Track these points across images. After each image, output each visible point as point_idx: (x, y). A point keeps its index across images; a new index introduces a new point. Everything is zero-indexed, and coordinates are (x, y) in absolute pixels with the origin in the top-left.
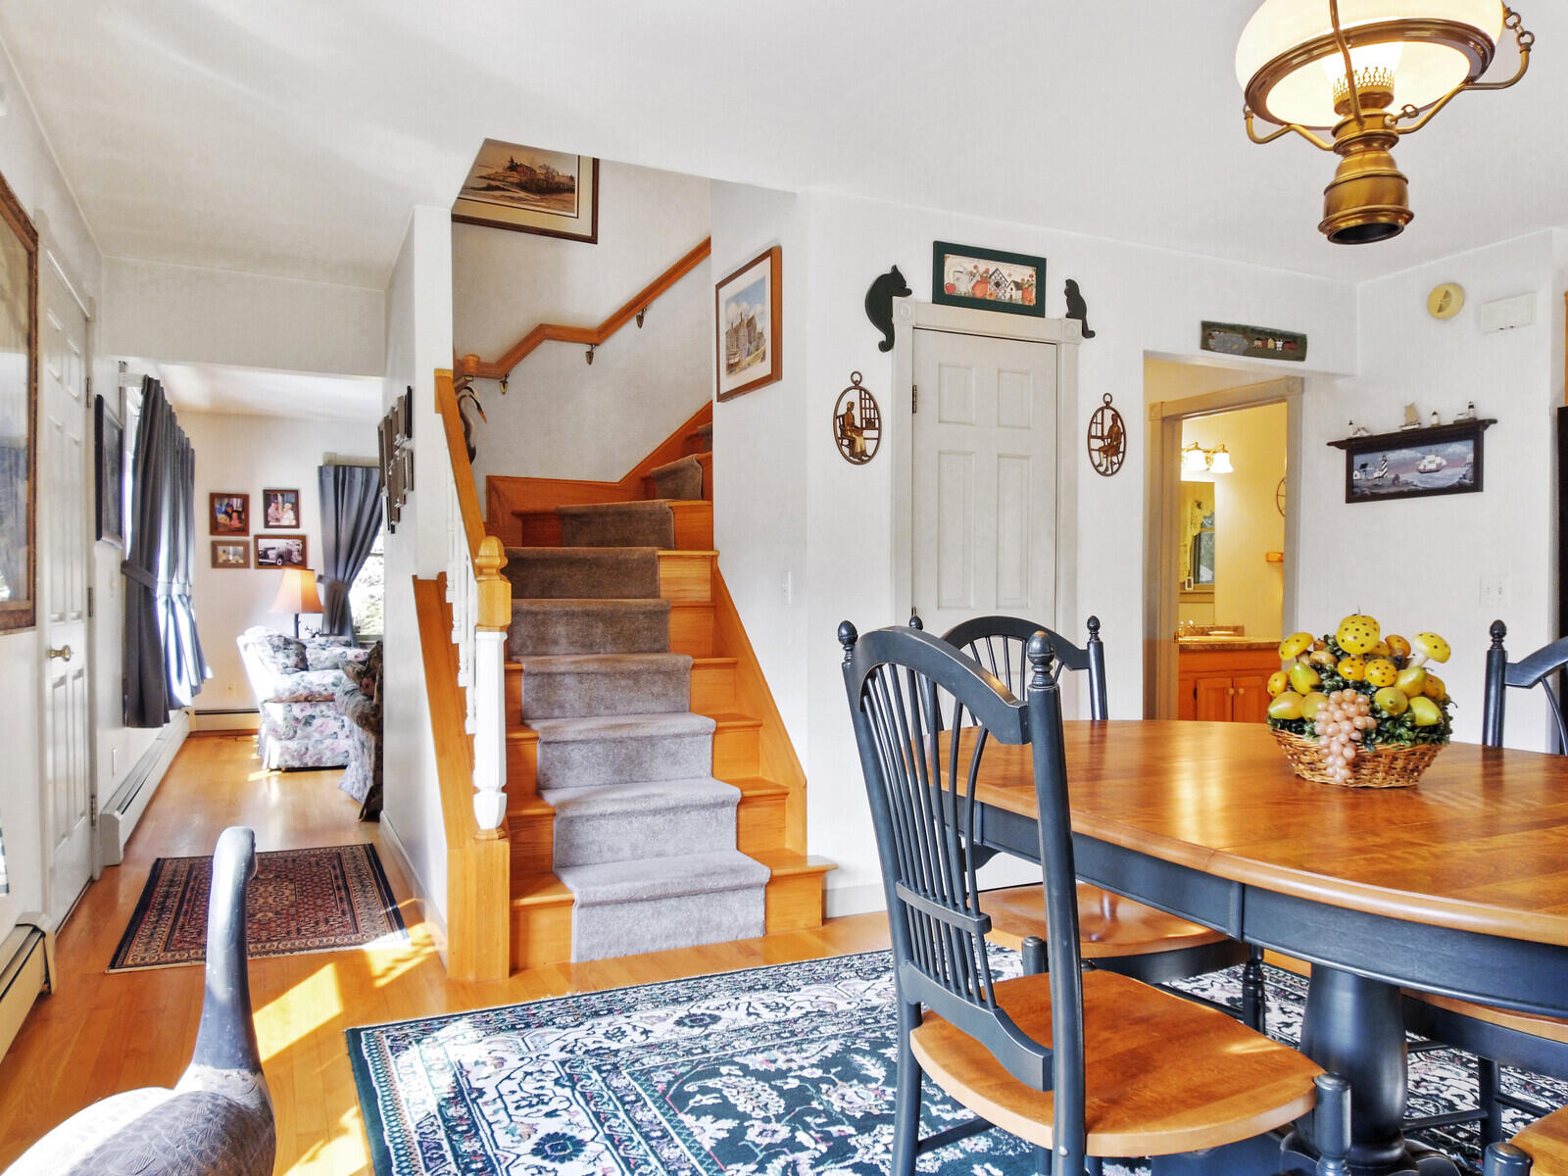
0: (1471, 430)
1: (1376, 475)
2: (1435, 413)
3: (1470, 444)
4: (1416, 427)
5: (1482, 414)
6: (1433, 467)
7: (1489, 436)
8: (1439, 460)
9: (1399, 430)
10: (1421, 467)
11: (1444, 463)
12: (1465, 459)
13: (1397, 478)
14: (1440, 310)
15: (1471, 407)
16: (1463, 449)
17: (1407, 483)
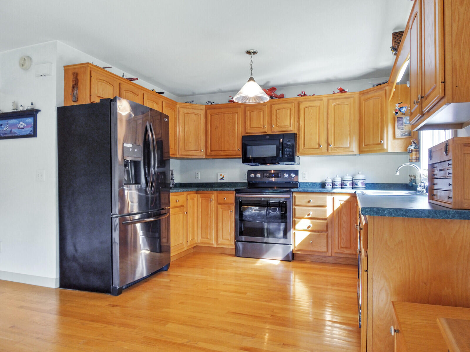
0: (32, 113)
2: (21, 106)
4: (16, 110)
6: (22, 127)
11: (25, 125)
14: (23, 66)
15: (32, 104)
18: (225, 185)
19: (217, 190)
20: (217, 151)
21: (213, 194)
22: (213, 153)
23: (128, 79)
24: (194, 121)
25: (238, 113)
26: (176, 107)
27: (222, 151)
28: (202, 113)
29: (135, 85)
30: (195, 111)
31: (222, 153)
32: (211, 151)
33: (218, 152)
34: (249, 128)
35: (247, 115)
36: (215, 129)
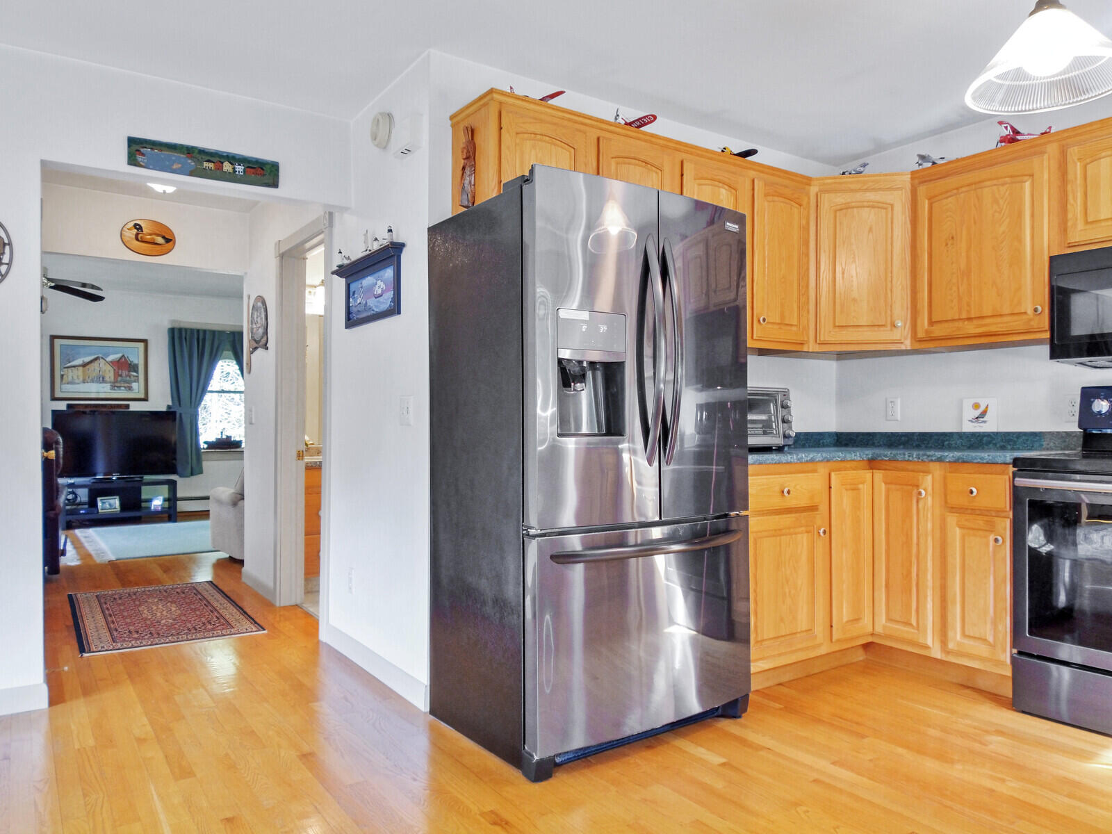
0: (394, 253)
1: (358, 302)
2: (375, 238)
3: (394, 268)
4: (368, 251)
5: (400, 237)
6: (379, 292)
8: (382, 285)
9: (363, 255)
10: (376, 293)
11: (384, 287)
13: (366, 303)
14: (375, 137)
15: (390, 231)
16: (389, 274)
17: (370, 308)
18: (990, 442)
19: (940, 460)
20: (953, 320)
21: (927, 472)
22: (938, 331)
23: (630, 124)
24: (870, 230)
25: (1032, 175)
26: (808, 195)
27: (969, 319)
28: (900, 201)
29: (653, 140)
30: (871, 196)
31: (971, 328)
32: (931, 323)
33: (956, 324)
34: (1080, 225)
35: (1070, 176)
36: (947, 245)
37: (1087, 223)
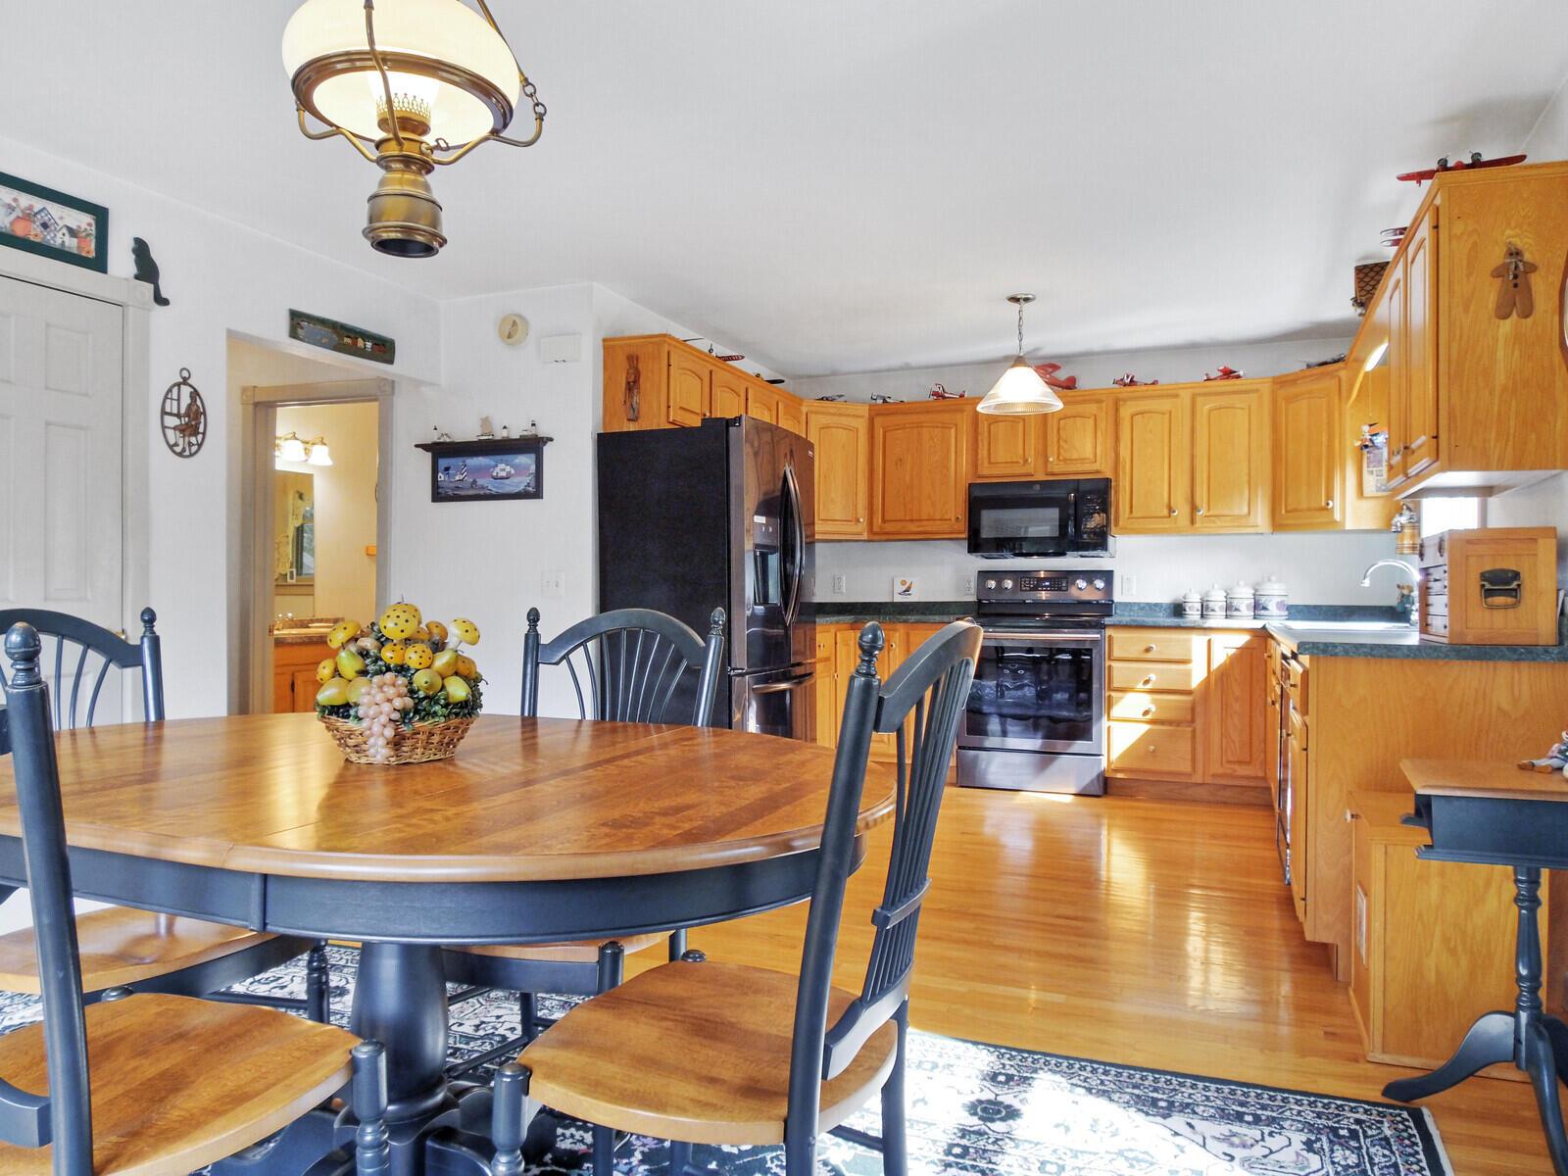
0: (533, 445)
1: (457, 478)
2: (505, 427)
3: (533, 456)
4: (491, 437)
5: (542, 432)
6: (504, 474)
7: (547, 450)
8: (508, 468)
9: (476, 439)
10: (495, 474)
11: (513, 472)
12: (528, 470)
13: (475, 482)
14: (509, 337)
15: (533, 425)
16: (526, 460)
17: (483, 488)
18: (912, 610)
19: (905, 622)
20: (901, 521)
21: (895, 630)
22: (889, 527)
23: (720, 358)
24: (843, 446)
25: (956, 425)
26: (801, 413)
27: (912, 520)
28: (862, 425)
29: (735, 371)
30: (844, 421)
31: (913, 527)
32: (884, 521)
33: (902, 524)
34: (986, 464)
35: (980, 430)
36: (896, 464)
37: (990, 463)
